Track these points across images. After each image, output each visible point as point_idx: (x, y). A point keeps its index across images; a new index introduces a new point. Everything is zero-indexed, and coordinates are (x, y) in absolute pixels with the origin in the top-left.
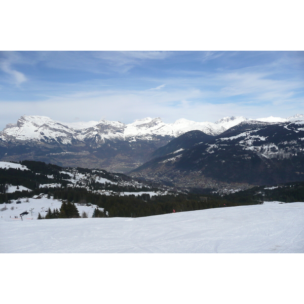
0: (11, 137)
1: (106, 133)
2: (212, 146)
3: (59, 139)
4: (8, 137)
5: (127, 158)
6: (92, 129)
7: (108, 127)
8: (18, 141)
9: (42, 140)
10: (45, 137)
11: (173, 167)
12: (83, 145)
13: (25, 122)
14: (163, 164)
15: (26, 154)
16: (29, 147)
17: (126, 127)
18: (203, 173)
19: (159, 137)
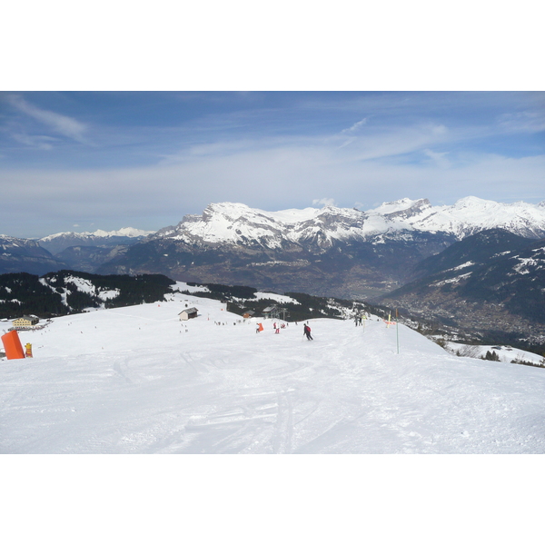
0: (197, 237)
1: (334, 229)
2: (525, 261)
3: (263, 240)
4: (192, 237)
5: (369, 272)
6: (311, 223)
7: (337, 218)
8: (207, 244)
9: (239, 242)
10: (243, 237)
11: (454, 294)
12: (299, 250)
13: (213, 214)
14: (437, 288)
15: (219, 264)
16: (222, 253)
17: (367, 218)
18: (507, 307)
19: (427, 234)
